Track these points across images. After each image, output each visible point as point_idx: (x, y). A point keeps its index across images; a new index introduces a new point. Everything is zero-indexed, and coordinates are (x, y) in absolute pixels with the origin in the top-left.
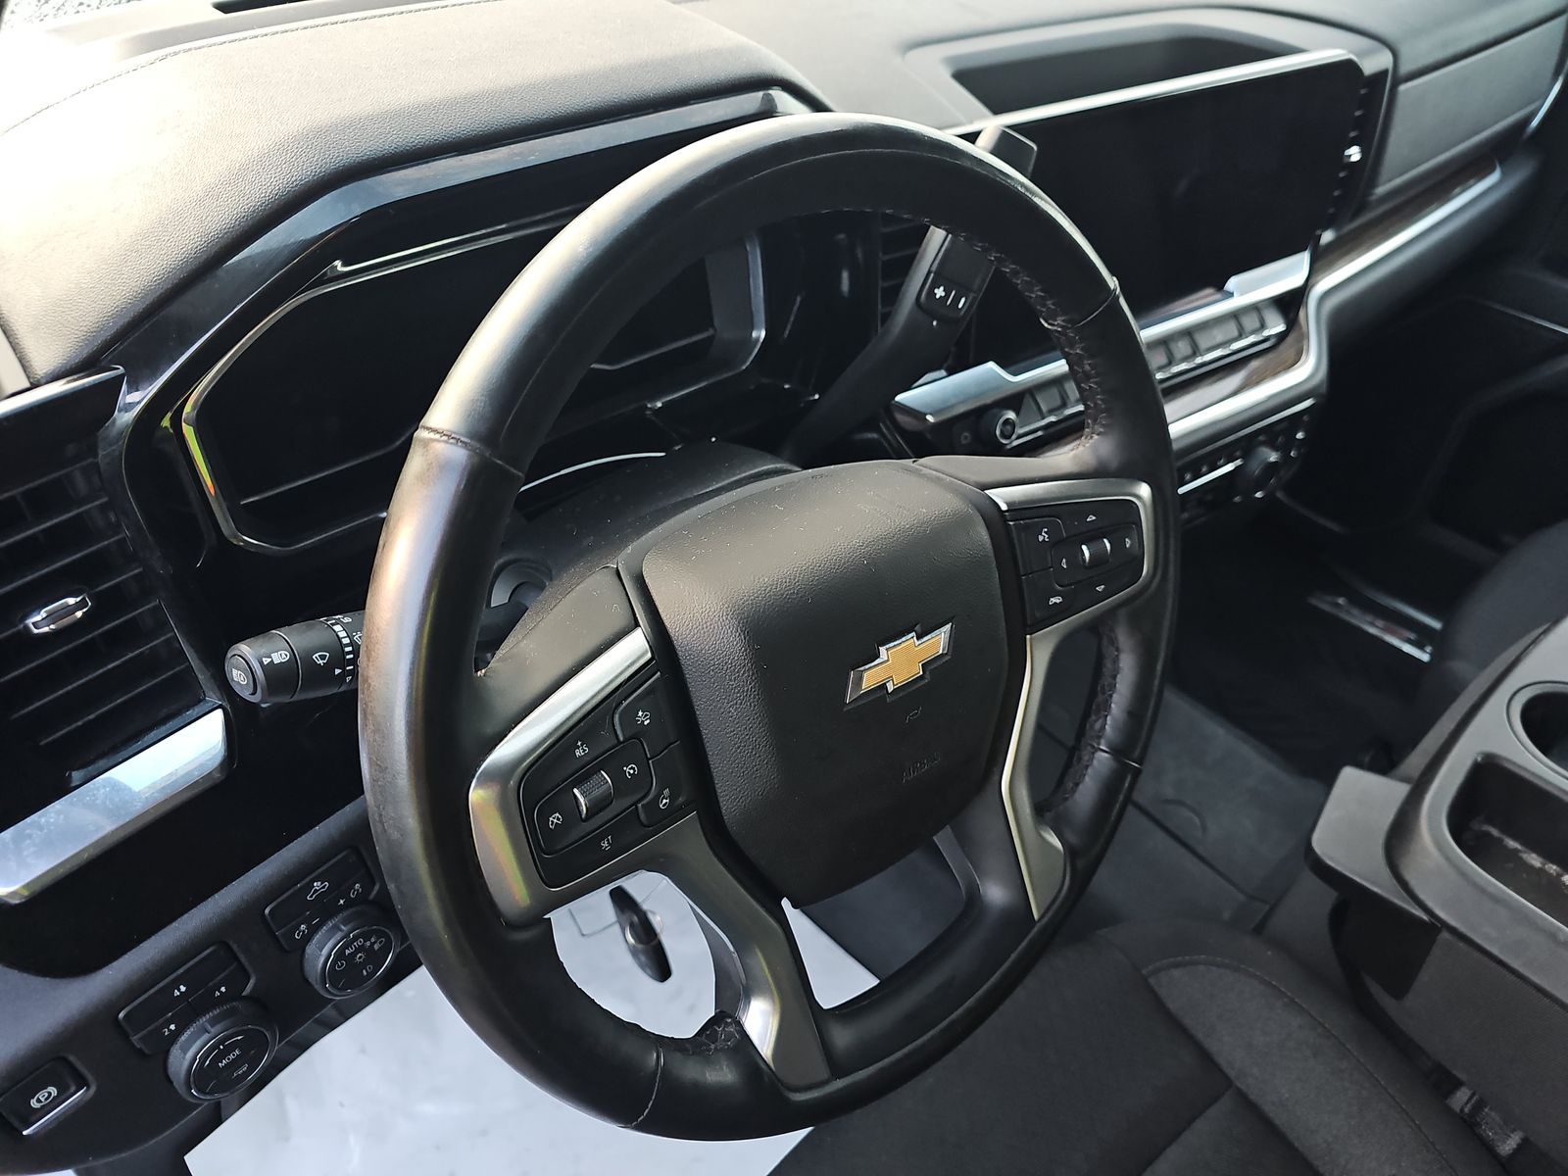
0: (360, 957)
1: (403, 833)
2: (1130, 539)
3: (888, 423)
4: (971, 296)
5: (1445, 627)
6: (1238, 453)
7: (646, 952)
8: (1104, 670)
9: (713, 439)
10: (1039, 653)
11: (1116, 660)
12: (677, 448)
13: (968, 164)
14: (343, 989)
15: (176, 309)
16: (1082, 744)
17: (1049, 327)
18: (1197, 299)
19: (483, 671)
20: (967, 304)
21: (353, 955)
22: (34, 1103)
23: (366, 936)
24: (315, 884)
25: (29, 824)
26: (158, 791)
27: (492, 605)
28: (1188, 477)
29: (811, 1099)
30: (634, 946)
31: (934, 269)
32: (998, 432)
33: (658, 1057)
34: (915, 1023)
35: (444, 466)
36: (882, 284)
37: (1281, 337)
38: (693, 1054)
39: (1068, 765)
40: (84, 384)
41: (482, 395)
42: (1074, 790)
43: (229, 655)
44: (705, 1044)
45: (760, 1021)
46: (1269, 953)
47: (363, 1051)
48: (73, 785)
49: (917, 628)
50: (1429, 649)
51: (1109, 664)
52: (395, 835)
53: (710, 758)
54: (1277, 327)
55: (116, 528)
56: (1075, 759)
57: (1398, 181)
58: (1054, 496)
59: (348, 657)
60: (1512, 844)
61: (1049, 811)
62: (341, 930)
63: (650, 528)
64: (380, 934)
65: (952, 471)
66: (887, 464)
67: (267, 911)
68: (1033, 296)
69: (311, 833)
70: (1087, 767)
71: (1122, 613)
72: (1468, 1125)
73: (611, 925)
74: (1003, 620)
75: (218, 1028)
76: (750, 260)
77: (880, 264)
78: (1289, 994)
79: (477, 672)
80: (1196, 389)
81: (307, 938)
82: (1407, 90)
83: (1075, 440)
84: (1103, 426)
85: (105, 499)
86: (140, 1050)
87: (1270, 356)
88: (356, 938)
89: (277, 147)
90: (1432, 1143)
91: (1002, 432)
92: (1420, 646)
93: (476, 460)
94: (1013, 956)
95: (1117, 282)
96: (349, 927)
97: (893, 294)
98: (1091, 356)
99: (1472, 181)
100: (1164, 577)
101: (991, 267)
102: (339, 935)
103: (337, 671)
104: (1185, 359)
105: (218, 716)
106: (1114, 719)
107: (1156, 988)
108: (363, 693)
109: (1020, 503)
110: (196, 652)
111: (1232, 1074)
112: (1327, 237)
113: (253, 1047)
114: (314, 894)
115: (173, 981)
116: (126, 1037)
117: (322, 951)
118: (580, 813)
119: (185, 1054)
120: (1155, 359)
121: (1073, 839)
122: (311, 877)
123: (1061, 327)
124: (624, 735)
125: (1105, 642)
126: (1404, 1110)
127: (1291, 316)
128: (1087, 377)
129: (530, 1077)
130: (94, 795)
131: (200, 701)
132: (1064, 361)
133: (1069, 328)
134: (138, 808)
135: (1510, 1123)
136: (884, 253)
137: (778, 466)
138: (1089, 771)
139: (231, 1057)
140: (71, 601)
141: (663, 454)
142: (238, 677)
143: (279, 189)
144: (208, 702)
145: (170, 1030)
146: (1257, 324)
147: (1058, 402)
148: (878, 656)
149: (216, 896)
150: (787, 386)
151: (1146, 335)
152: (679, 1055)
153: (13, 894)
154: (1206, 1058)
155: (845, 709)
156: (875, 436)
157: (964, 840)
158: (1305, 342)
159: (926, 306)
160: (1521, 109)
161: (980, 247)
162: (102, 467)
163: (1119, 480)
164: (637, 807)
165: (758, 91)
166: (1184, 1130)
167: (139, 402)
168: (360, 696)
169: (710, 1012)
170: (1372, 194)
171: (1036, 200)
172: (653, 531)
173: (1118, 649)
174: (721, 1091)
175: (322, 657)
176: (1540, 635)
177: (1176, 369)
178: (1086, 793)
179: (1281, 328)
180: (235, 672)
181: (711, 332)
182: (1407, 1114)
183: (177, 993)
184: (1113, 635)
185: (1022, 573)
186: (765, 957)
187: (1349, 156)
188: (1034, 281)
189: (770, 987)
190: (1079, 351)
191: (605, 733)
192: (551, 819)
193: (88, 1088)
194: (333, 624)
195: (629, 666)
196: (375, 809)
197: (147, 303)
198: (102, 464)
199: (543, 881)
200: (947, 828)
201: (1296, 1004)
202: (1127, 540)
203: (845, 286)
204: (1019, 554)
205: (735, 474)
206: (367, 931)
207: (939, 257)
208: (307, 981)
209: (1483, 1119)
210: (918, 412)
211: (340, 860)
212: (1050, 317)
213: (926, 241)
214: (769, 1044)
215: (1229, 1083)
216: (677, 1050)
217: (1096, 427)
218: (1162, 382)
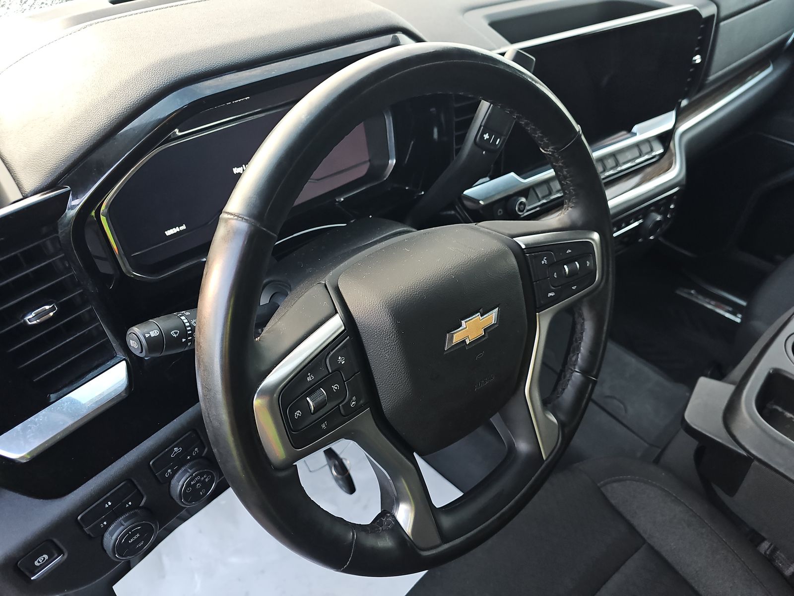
0: (198, 486)
1: (221, 423)
2: (590, 262)
3: (460, 205)
4: (503, 138)
5: (748, 305)
6: (640, 217)
7: (342, 479)
8: (576, 330)
9: (371, 217)
10: (543, 322)
11: (582, 325)
12: (352, 221)
13: (502, 67)
14: (191, 502)
15: (95, 156)
16: (566, 368)
17: (545, 152)
19: (259, 338)
20: (500, 143)
21: (195, 484)
22: (36, 563)
23: (201, 475)
24: (175, 449)
25: (30, 422)
26: (94, 403)
27: (261, 305)
28: (615, 229)
29: (432, 555)
30: (336, 476)
31: (483, 124)
32: (517, 209)
33: (353, 535)
35: (236, 232)
36: (455, 134)
37: (662, 156)
38: (371, 532)
39: (559, 379)
40: (50, 196)
41: (255, 194)
42: (562, 393)
43: (128, 333)
44: (377, 527)
45: (405, 515)
46: (663, 474)
47: (200, 532)
48: (51, 401)
49: (481, 310)
50: (740, 316)
51: (579, 327)
52: (216, 424)
53: (376, 380)
54: (659, 150)
55: (69, 270)
56: (562, 376)
57: (720, 73)
58: (549, 240)
59: (189, 332)
60: (789, 415)
61: (550, 403)
62: (189, 472)
63: (342, 262)
64: (208, 474)
65: (494, 228)
66: (462, 226)
67: (151, 463)
68: (537, 136)
69: (172, 423)
70: (569, 380)
71: (585, 299)
72: (769, 560)
73: (324, 466)
74: (525, 305)
75: (128, 523)
76: (387, 123)
77: (454, 123)
78: (674, 495)
79: (255, 338)
80: (618, 184)
81: (172, 476)
82: (724, 25)
83: (559, 210)
84: (573, 203)
85: (63, 255)
86: (89, 535)
87: (656, 165)
88: (196, 476)
89: (144, 71)
90: (750, 570)
91: (519, 208)
92: (735, 314)
93: (253, 228)
94: (533, 479)
95: (580, 128)
96: (192, 470)
97: (462, 139)
98: (567, 167)
99: (757, 73)
100: (607, 280)
101: (514, 121)
102: (188, 475)
103: (184, 340)
104: (612, 168)
105: (123, 364)
106: (582, 355)
107: (605, 493)
108: (198, 351)
109: (532, 244)
110: (111, 332)
111: (645, 536)
112: (684, 103)
113: (146, 532)
114: (174, 453)
115: (104, 500)
116: (81, 528)
117: (179, 483)
118: (311, 410)
119: (112, 537)
120: (599, 168)
121: (562, 417)
122: (172, 445)
123: (551, 152)
124: (332, 370)
125: (576, 315)
126: (735, 554)
127: (667, 144)
128: (565, 178)
129: (288, 546)
130: (62, 406)
131: (114, 357)
132: (552, 170)
133: (555, 152)
134: (84, 412)
136: (457, 118)
137: (405, 229)
138: (570, 382)
139: (135, 538)
140: (47, 307)
141: (345, 225)
142: (133, 344)
143: (146, 92)
144: (118, 357)
145: (104, 525)
146: (649, 150)
147: (547, 193)
148: (461, 326)
149: (125, 456)
150: (407, 188)
151: (595, 155)
152: (363, 533)
153: (22, 458)
154: (632, 528)
155: (445, 353)
156: (453, 212)
157: (506, 420)
158: (674, 158)
159: (479, 144)
160: (783, 33)
161: (508, 111)
163: (583, 231)
164: (339, 406)
165: (390, 34)
167: (78, 205)
168: (196, 352)
169: (379, 511)
170: (706, 80)
171: (538, 85)
172: (343, 264)
173: (583, 319)
174: (385, 552)
175: (176, 333)
177: (607, 174)
178: (568, 394)
179: (661, 151)
180: (131, 341)
182: (737, 555)
183: (107, 506)
184: (581, 312)
185: (534, 281)
186: (406, 482)
187: (695, 60)
188: (537, 128)
189: (409, 497)
190: (560, 164)
191: (322, 369)
192: (296, 413)
193: (64, 555)
194: (180, 316)
195: (333, 334)
196: (206, 410)
197: (81, 153)
198: (60, 237)
199: (292, 445)
200: (498, 413)
201: (678, 499)
202: (587, 262)
203: (436, 136)
204: (531, 270)
205: (383, 234)
206: (202, 472)
207: (486, 118)
208: (172, 498)
209: (776, 557)
210: (476, 199)
211: (187, 436)
212: (545, 147)
213: (478, 109)
214: (409, 527)
215: (644, 541)
216: (362, 531)
217: (570, 204)
218: (604, 179)
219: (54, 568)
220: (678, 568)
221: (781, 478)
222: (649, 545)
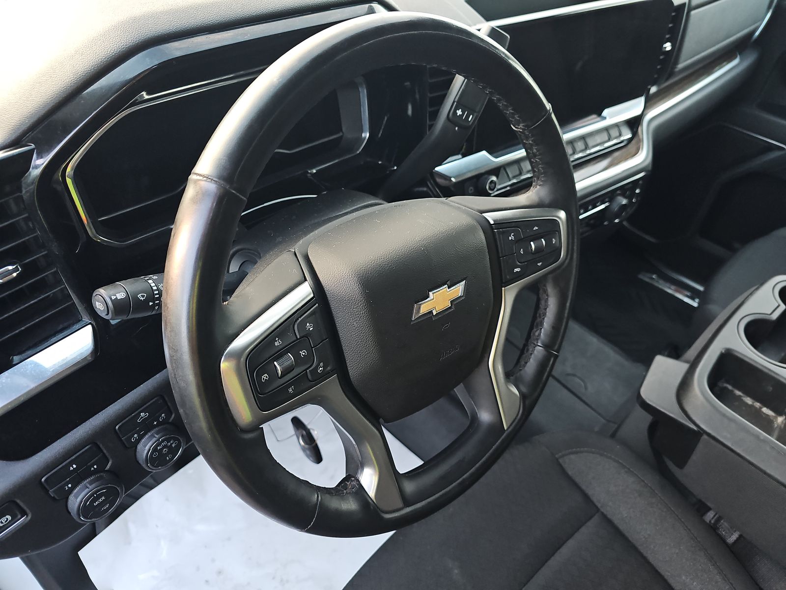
0: (165, 451)
1: (187, 384)
2: (555, 239)
3: (432, 182)
4: (475, 114)
5: (705, 290)
6: (607, 200)
7: (309, 449)
8: (540, 305)
9: (343, 189)
10: (509, 296)
11: (547, 300)
12: (323, 193)
13: (476, 41)
14: (157, 466)
15: (60, 115)
16: (529, 342)
17: (516, 129)
18: (588, 120)
19: (227, 302)
20: (473, 119)
21: (162, 449)
23: (168, 440)
24: (141, 414)
26: (59, 367)
27: (230, 272)
28: (582, 211)
29: (394, 517)
30: (303, 446)
31: (456, 100)
32: (487, 187)
33: (318, 497)
34: (445, 480)
35: (205, 194)
36: (429, 110)
37: (630, 141)
38: (335, 495)
39: (522, 352)
40: (13, 153)
41: (224, 156)
42: (524, 366)
43: (94, 295)
44: (340, 490)
45: (369, 479)
46: (618, 447)
47: (167, 500)
48: (14, 363)
49: (448, 283)
50: (697, 300)
51: (543, 302)
52: (182, 384)
53: (343, 348)
54: (627, 135)
55: (33, 230)
56: (525, 350)
57: (689, 62)
58: (517, 217)
59: (156, 296)
60: (738, 393)
61: (512, 376)
62: (156, 437)
63: (312, 231)
64: (175, 439)
65: (464, 204)
66: (433, 200)
67: (117, 427)
68: (508, 113)
69: (139, 388)
70: (531, 354)
71: (550, 276)
72: (713, 528)
73: (292, 436)
74: (491, 280)
75: (93, 485)
76: (361, 97)
77: (428, 100)
78: (628, 466)
79: (223, 302)
80: (586, 167)
81: (138, 441)
82: (695, 14)
83: (526, 191)
84: (542, 181)
85: (26, 215)
86: (54, 497)
87: (624, 150)
88: (163, 441)
89: (113, 28)
91: (489, 187)
92: (693, 298)
93: (222, 190)
94: (494, 447)
95: (551, 106)
96: (159, 435)
97: (435, 115)
98: (537, 145)
99: (725, 63)
100: (572, 258)
101: (487, 97)
102: (154, 440)
103: (151, 304)
104: (581, 151)
105: (88, 330)
106: (545, 330)
107: (563, 464)
108: (165, 312)
109: (500, 220)
110: (77, 294)
111: (599, 505)
112: (653, 89)
113: (111, 495)
114: (141, 418)
115: (69, 463)
116: (46, 491)
117: (145, 447)
118: (278, 374)
119: (77, 498)
120: (569, 150)
121: (524, 390)
122: (139, 410)
123: (522, 129)
124: (299, 335)
125: (541, 291)
126: (682, 522)
127: (635, 130)
128: (535, 156)
129: (253, 506)
130: (25, 368)
131: (80, 321)
132: (524, 150)
133: (526, 130)
134: (48, 375)
135: (733, 528)
136: (431, 93)
137: (376, 201)
138: (533, 356)
139: (100, 500)
140: (10, 268)
141: (316, 196)
142: (99, 306)
144: (83, 321)
145: (68, 487)
146: (618, 134)
147: (517, 172)
148: (428, 297)
149: (91, 421)
150: (380, 163)
151: (566, 137)
152: (327, 496)
154: (586, 497)
155: (412, 323)
156: (425, 189)
157: (469, 390)
158: (641, 144)
159: (452, 120)
160: (750, 26)
161: (481, 86)
162: (25, 197)
163: (550, 209)
164: (306, 371)
165: (366, 4)
166: (576, 532)
167: (43, 164)
168: (163, 316)
169: (343, 475)
170: (676, 68)
171: (510, 61)
172: (313, 233)
173: (547, 295)
174: (349, 514)
175: (143, 296)
176: (754, 291)
177: (577, 156)
178: (530, 367)
179: (629, 136)
180: (97, 303)
181: (341, 134)
183: (71, 468)
184: (545, 288)
185: (501, 256)
186: (371, 447)
187: (666, 48)
188: (508, 104)
189: (373, 463)
190: (531, 142)
191: (290, 334)
192: (263, 377)
193: (27, 516)
194: (148, 280)
195: (302, 301)
196: (172, 371)
197: (46, 110)
198: (24, 197)
199: (259, 408)
200: (462, 384)
201: (631, 471)
202: (553, 239)
203: (410, 112)
204: (499, 246)
205: (354, 206)
206: (169, 438)
207: (459, 93)
208: (138, 462)
209: (720, 526)
210: (447, 176)
211: (154, 402)
212: (517, 124)
213: (452, 84)
214: (373, 490)
215: (598, 510)
216: (326, 493)
217: (539, 182)
218: (573, 161)
219: (17, 529)
220: (627, 534)
221: (728, 451)
222: (603, 513)
